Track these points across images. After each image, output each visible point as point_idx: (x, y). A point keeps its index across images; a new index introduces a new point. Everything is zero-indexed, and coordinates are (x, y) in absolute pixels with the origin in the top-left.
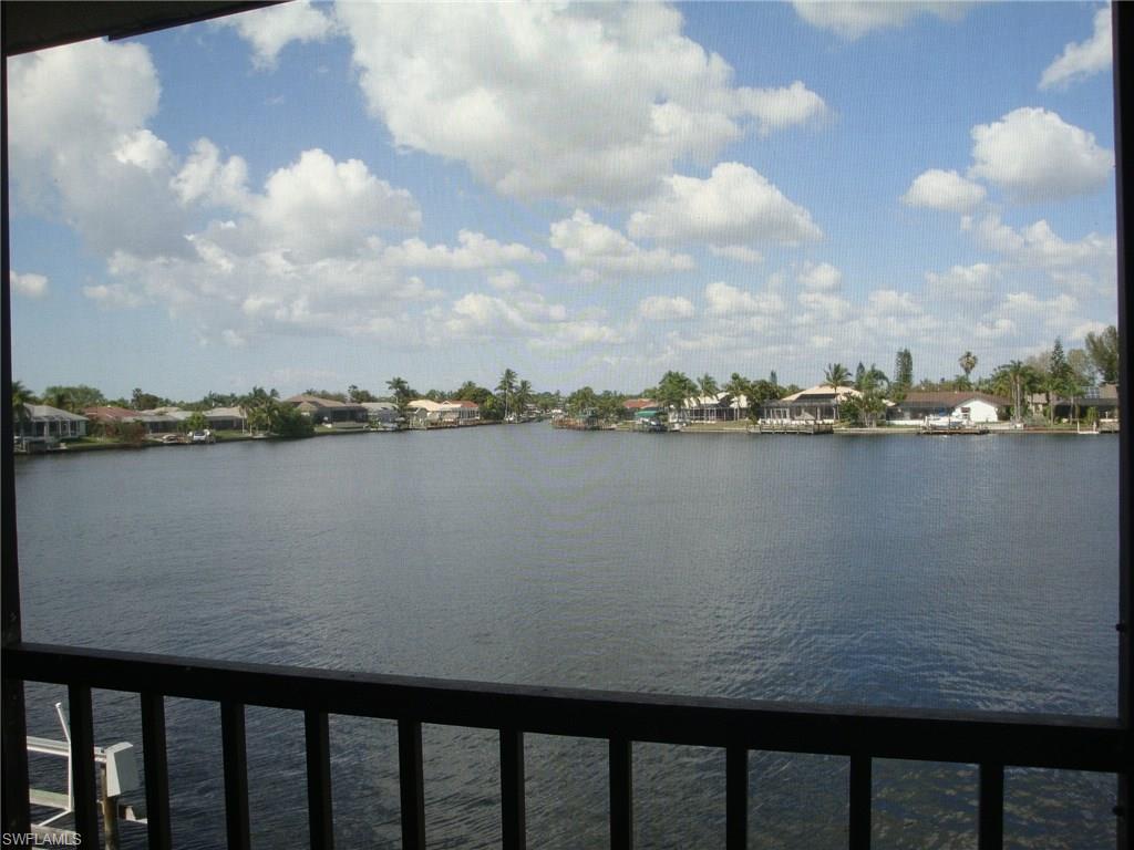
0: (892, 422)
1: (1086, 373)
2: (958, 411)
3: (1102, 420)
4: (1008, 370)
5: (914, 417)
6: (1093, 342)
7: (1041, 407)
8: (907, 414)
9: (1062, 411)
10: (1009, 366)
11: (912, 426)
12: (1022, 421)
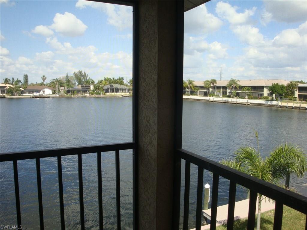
0: (23, 94)
1: (74, 82)
2: (42, 92)
3: (78, 94)
4: (54, 81)
5: (29, 93)
6: (75, 74)
7: (63, 90)
8: (27, 92)
9: (68, 92)
10: (55, 80)
11: (29, 96)
12: (58, 94)
